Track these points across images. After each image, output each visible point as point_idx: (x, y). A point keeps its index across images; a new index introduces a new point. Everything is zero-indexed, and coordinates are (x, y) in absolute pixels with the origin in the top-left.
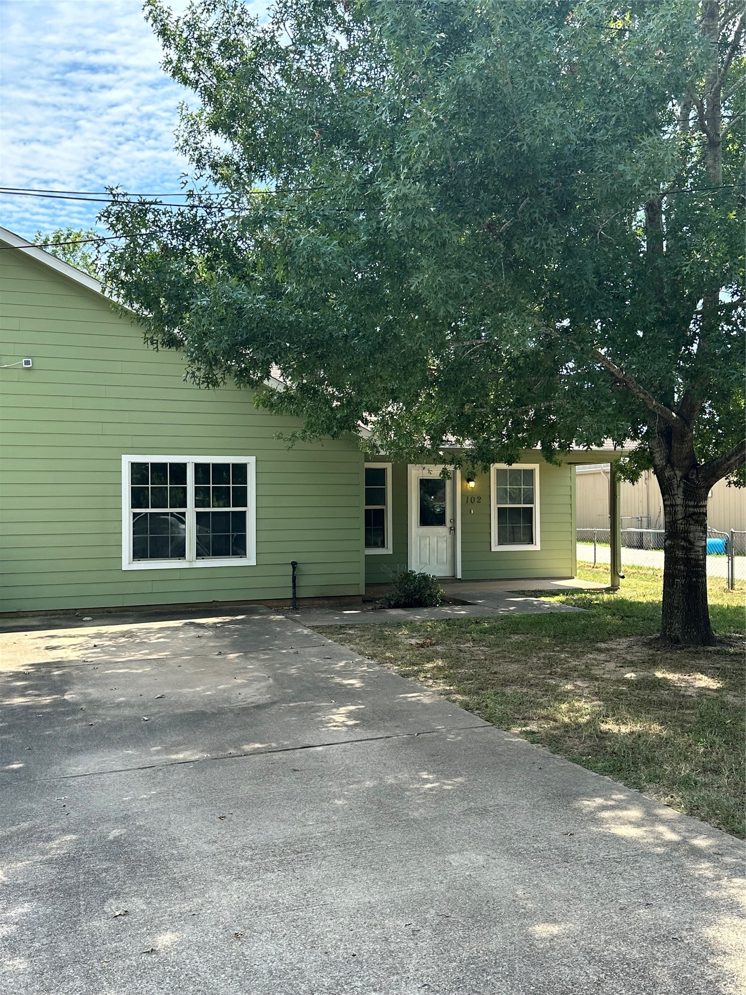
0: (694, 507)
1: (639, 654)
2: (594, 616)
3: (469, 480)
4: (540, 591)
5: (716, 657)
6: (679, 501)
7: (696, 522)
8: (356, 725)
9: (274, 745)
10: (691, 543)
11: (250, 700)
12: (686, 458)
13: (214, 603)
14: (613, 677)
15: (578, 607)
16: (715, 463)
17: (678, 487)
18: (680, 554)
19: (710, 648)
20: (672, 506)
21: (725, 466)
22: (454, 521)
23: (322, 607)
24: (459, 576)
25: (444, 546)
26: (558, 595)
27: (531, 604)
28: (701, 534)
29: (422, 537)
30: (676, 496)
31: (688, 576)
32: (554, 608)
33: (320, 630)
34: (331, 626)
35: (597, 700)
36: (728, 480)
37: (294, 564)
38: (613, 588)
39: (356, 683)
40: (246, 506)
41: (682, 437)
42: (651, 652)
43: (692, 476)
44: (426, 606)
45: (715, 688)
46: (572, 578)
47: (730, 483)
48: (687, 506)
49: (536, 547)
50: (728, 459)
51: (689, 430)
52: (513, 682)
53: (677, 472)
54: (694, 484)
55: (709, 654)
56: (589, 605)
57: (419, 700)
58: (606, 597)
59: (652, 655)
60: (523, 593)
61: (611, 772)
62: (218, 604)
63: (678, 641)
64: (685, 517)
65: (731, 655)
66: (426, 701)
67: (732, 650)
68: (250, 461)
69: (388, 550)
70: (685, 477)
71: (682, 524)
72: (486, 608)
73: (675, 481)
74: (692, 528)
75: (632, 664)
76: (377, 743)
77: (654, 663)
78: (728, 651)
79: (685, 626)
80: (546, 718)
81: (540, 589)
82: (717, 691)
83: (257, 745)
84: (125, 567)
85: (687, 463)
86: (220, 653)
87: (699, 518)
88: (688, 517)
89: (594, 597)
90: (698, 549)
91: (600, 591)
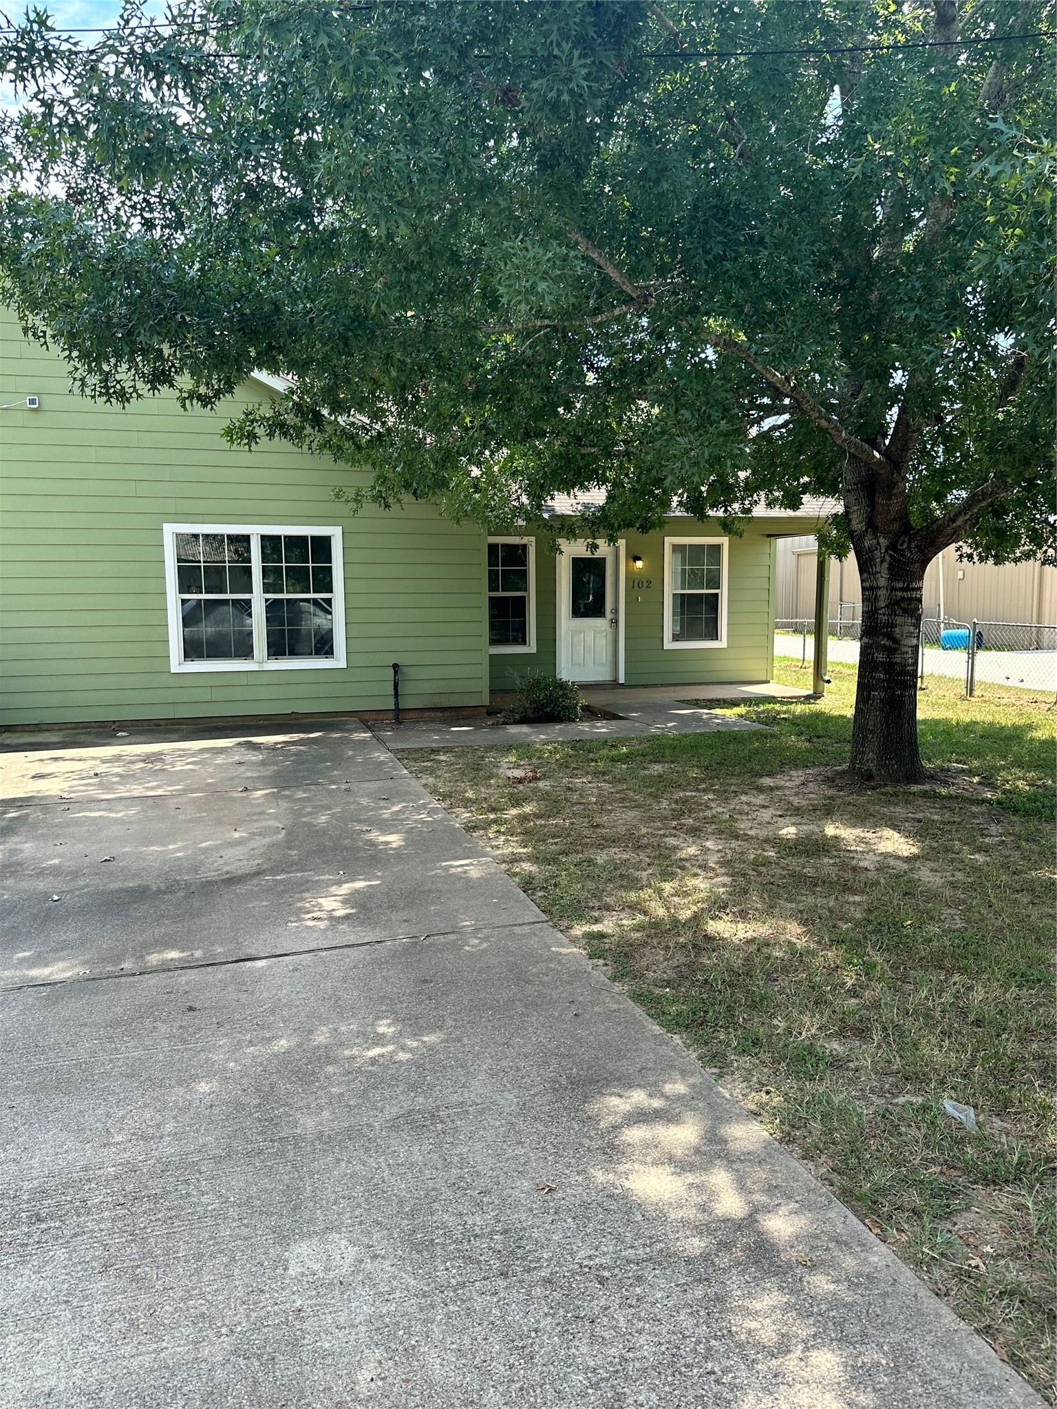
0: (903, 590)
1: (812, 796)
2: (773, 736)
3: (636, 558)
4: (719, 700)
5: (921, 801)
6: (882, 582)
7: (905, 611)
8: (347, 917)
9: (198, 954)
10: (896, 641)
11: (227, 868)
12: (894, 519)
13: (293, 715)
14: (763, 833)
15: (759, 722)
16: (935, 526)
17: (882, 561)
18: (880, 657)
19: (915, 788)
20: (872, 588)
21: (949, 531)
22: (616, 611)
23: (432, 721)
24: (622, 680)
25: (603, 643)
26: (737, 705)
27: (697, 718)
28: (912, 629)
29: (575, 632)
30: (878, 575)
31: (889, 687)
32: (725, 724)
33: (404, 756)
34: (421, 749)
35: (723, 875)
36: (959, 553)
37: (395, 666)
38: (816, 696)
39: (395, 840)
40: (331, 591)
41: (890, 488)
42: (831, 792)
43: (901, 545)
44: (561, 721)
45: (906, 854)
46: (767, 682)
47: (961, 556)
48: (893, 589)
49: (722, 643)
50: (953, 520)
51: (899, 478)
52: (614, 841)
53: (882, 540)
54: (905, 557)
55: (911, 797)
56: (773, 720)
57: (465, 872)
58: (799, 709)
59: (829, 798)
60: (697, 703)
61: (687, 1027)
62: (299, 716)
63: (870, 777)
64: (890, 604)
65: (945, 797)
66: (475, 873)
67: (944, 791)
68: (335, 533)
69: (531, 648)
70: (892, 547)
71: (884, 615)
72: (637, 724)
73: (877, 554)
74: (899, 620)
75: (796, 812)
76: (354, 954)
77: (827, 811)
78: (939, 793)
79: (881, 757)
80: (634, 907)
81: (719, 697)
82: (907, 860)
83: (174, 954)
84: (174, 669)
85: (895, 526)
86: (246, 789)
87: (910, 606)
88: (894, 604)
89: (785, 708)
90: (905, 649)
91: (798, 699)
